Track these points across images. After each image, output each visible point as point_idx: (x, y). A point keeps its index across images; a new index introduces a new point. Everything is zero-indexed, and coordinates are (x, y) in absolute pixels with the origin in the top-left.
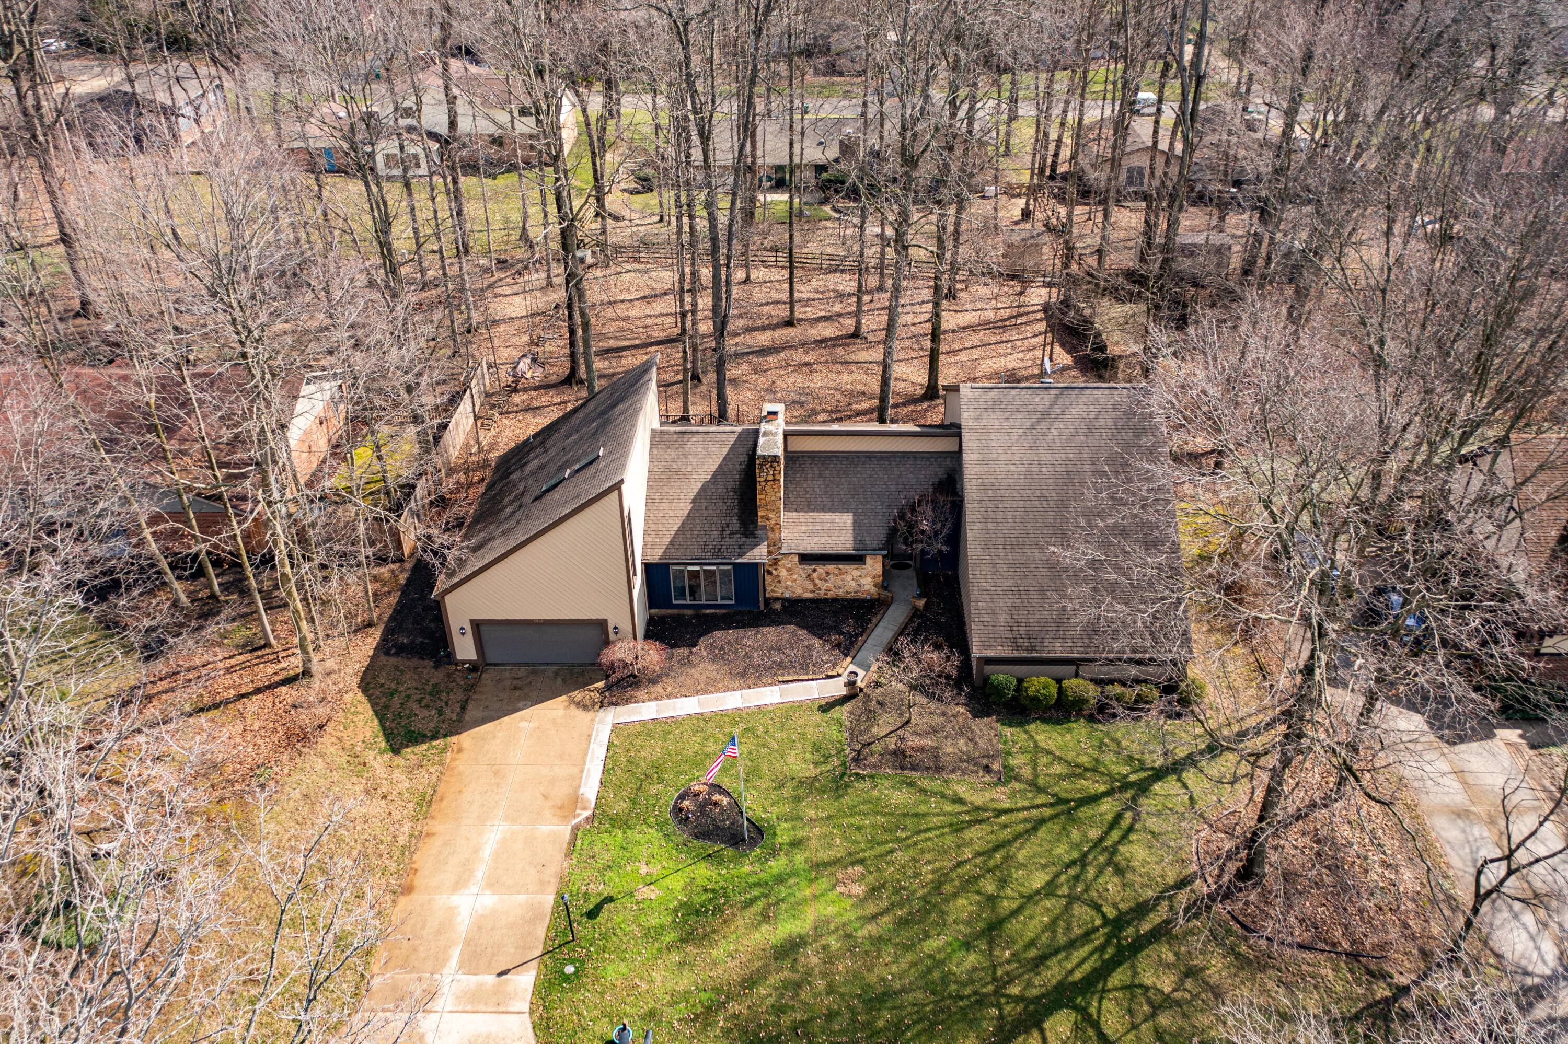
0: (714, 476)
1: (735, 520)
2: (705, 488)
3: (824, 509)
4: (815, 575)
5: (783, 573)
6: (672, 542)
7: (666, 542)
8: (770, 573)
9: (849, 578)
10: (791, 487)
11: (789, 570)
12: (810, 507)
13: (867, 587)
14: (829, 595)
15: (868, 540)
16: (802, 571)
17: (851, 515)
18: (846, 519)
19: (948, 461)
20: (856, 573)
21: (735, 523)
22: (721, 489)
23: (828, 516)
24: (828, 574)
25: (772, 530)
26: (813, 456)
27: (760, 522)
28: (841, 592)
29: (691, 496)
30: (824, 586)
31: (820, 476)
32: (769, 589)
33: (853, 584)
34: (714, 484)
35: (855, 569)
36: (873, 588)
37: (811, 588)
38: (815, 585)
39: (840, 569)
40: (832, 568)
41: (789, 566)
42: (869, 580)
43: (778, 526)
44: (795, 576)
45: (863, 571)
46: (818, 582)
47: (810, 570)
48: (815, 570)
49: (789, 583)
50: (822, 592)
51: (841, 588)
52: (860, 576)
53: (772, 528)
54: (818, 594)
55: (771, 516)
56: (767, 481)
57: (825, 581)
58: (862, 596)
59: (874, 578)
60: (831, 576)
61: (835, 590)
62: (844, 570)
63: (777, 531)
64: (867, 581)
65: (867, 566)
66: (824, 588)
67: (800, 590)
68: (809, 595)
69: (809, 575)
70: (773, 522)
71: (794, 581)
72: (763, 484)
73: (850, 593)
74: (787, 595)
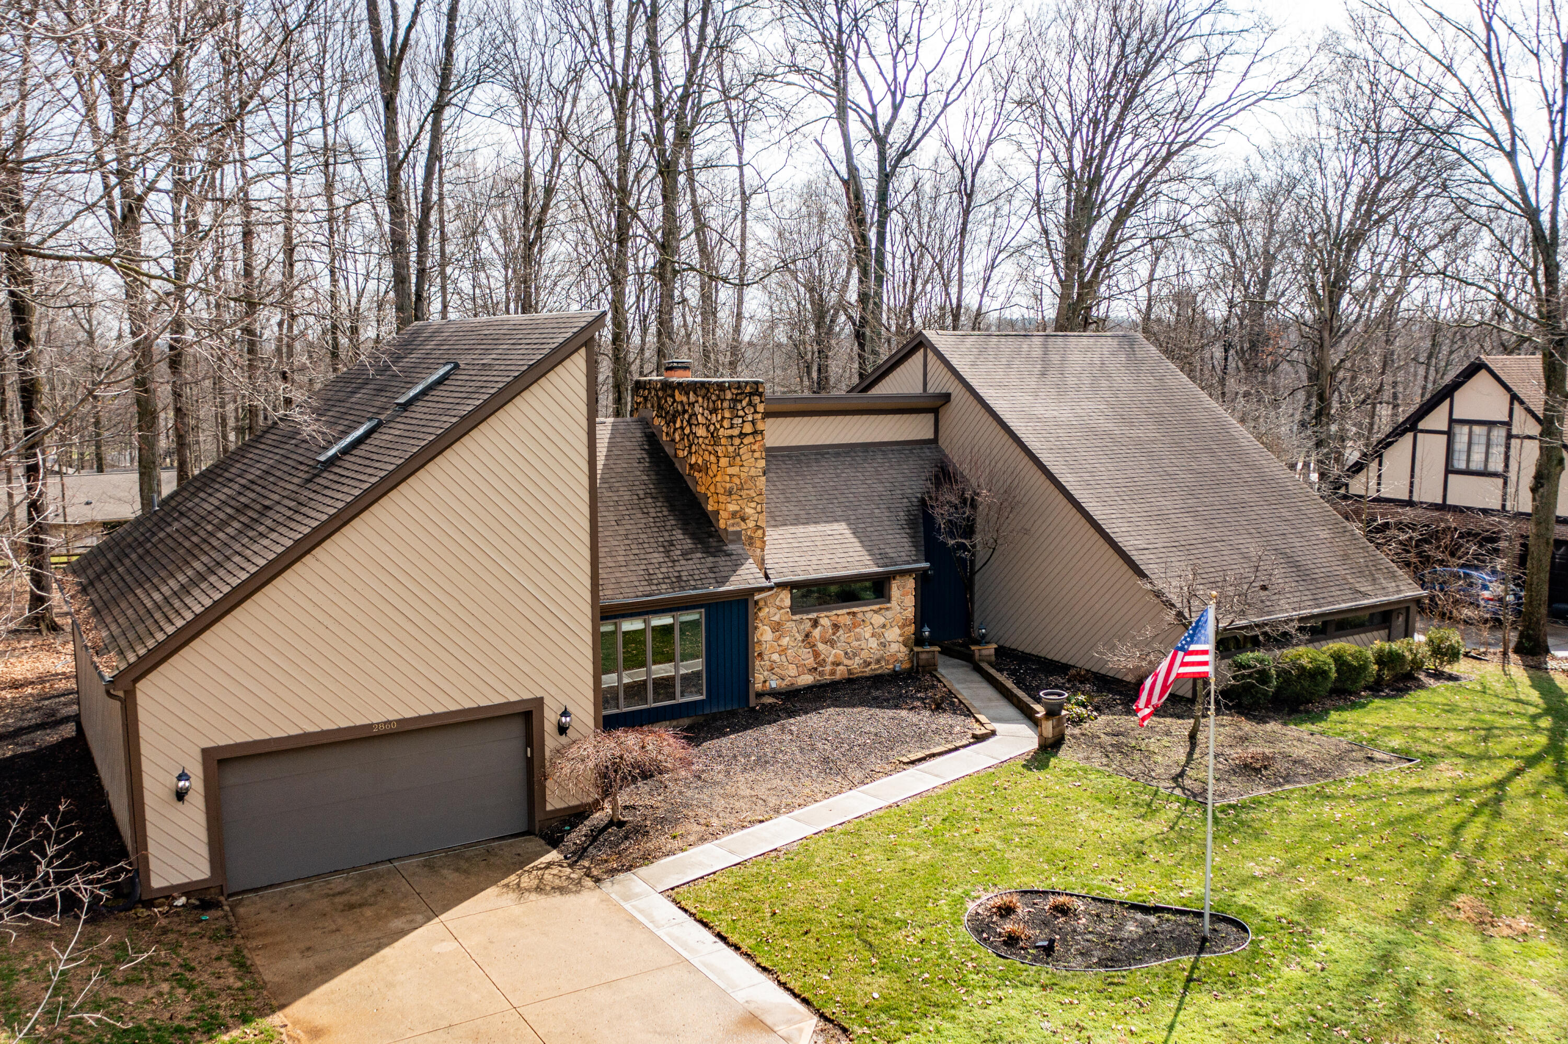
1: (678, 535)
4: (817, 633)
5: (767, 635)
9: (867, 632)
11: (777, 628)
13: (894, 647)
14: (841, 672)
16: (795, 627)
19: (923, 452)
20: (878, 620)
21: (683, 541)
24: (836, 627)
25: (751, 541)
27: (732, 526)
28: (855, 664)
30: (830, 654)
33: (873, 643)
35: (875, 612)
36: (903, 649)
37: (810, 662)
38: (816, 654)
39: (854, 614)
40: (841, 614)
41: (776, 618)
42: (897, 631)
43: (760, 532)
44: (785, 641)
45: (889, 614)
46: (821, 647)
47: (808, 624)
48: (815, 623)
49: (775, 657)
50: (828, 668)
51: (855, 655)
52: (884, 626)
53: (751, 538)
54: (821, 674)
55: (749, 511)
56: (742, 435)
57: (832, 643)
58: (887, 668)
59: (904, 626)
60: (841, 632)
61: (846, 662)
62: (860, 616)
63: (758, 543)
64: (893, 634)
65: (894, 603)
66: (831, 659)
67: (792, 671)
68: (807, 679)
69: (807, 636)
70: (751, 524)
71: (783, 651)
72: (737, 441)
73: (869, 664)
74: (774, 685)
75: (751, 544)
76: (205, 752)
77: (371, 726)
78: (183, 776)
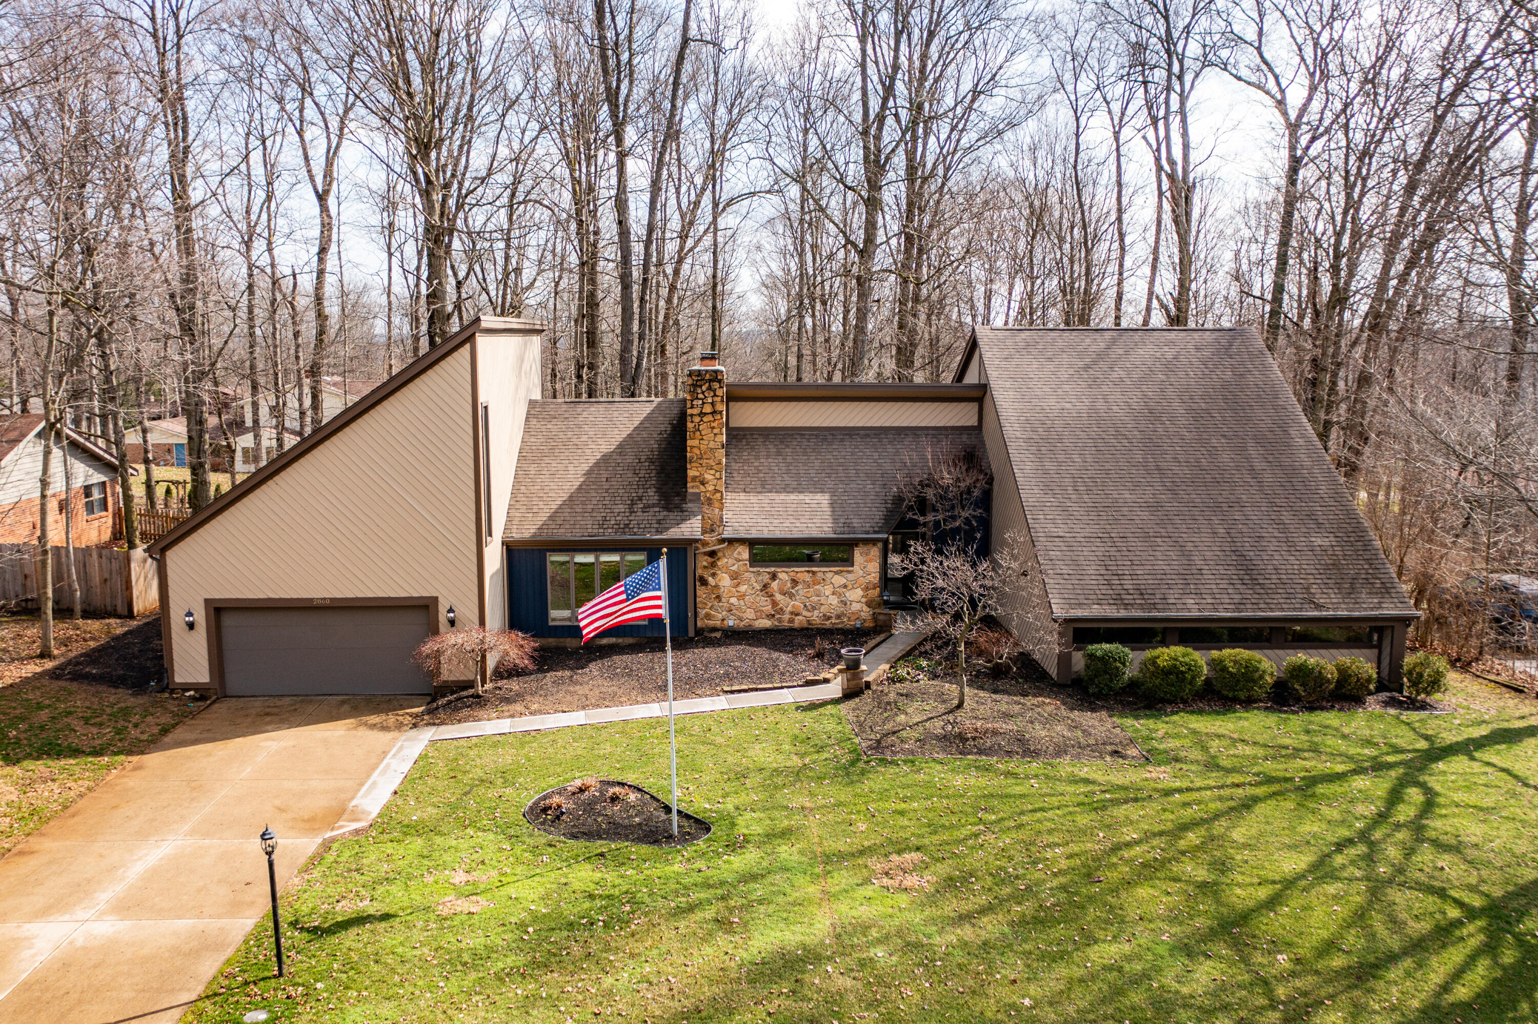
0: (621, 446)
1: (651, 492)
2: (606, 459)
3: (786, 489)
4: (775, 585)
5: (725, 581)
6: (551, 518)
7: (543, 517)
8: (704, 582)
9: (828, 590)
10: (735, 466)
11: (735, 576)
12: (764, 487)
13: (856, 607)
14: (798, 622)
15: (856, 522)
16: (754, 578)
17: (827, 496)
18: (823, 500)
19: (964, 438)
20: (839, 580)
21: (652, 495)
22: (630, 459)
23: (792, 497)
24: (795, 582)
25: (710, 502)
26: (767, 433)
27: (692, 488)
28: (815, 617)
29: (585, 467)
30: (789, 604)
31: (779, 453)
32: (702, 612)
33: (834, 600)
34: (620, 454)
35: (836, 573)
36: (865, 608)
37: (768, 609)
38: (774, 603)
39: (814, 573)
40: (801, 572)
41: (734, 568)
42: (859, 592)
43: (718, 495)
44: (743, 588)
45: (850, 576)
46: (778, 597)
47: (766, 578)
48: (774, 577)
49: (733, 600)
50: (787, 617)
51: (814, 608)
52: (845, 586)
53: (709, 499)
54: (780, 620)
55: (708, 477)
56: (702, 414)
57: (791, 596)
58: (848, 623)
59: (866, 589)
60: (800, 587)
61: (805, 613)
62: (820, 575)
63: (717, 504)
64: (856, 595)
65: (856, 568)
66: (789, 609)
67: (750, 614)
68: (766, 623)
69: (765, 586)
70: (711, 488)
71: (741, 597)
72: (697, 419)
73: (829, 618)
74: (731, 623)
75: (710, 504)
76: (207, 601)
77: (312, 600)
78: (190, 614)
